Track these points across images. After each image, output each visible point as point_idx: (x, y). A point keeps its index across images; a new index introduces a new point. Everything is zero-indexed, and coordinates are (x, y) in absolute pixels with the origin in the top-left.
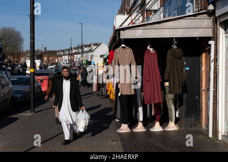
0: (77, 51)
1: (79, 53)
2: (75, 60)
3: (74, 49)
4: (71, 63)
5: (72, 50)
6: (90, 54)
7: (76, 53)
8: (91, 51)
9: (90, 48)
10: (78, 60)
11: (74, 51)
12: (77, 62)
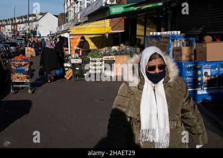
0: (21, 20)
1: (22, 23)
2: (18, 30)
3: (17, 19)
4: (14, 33)
5: (15, 20)
6: (35, 23)
7: (19, 23)
8: (35, 20)
9: (34, 18)
10: (21, 30)
11: (17, 21)
12: (21, 31)
